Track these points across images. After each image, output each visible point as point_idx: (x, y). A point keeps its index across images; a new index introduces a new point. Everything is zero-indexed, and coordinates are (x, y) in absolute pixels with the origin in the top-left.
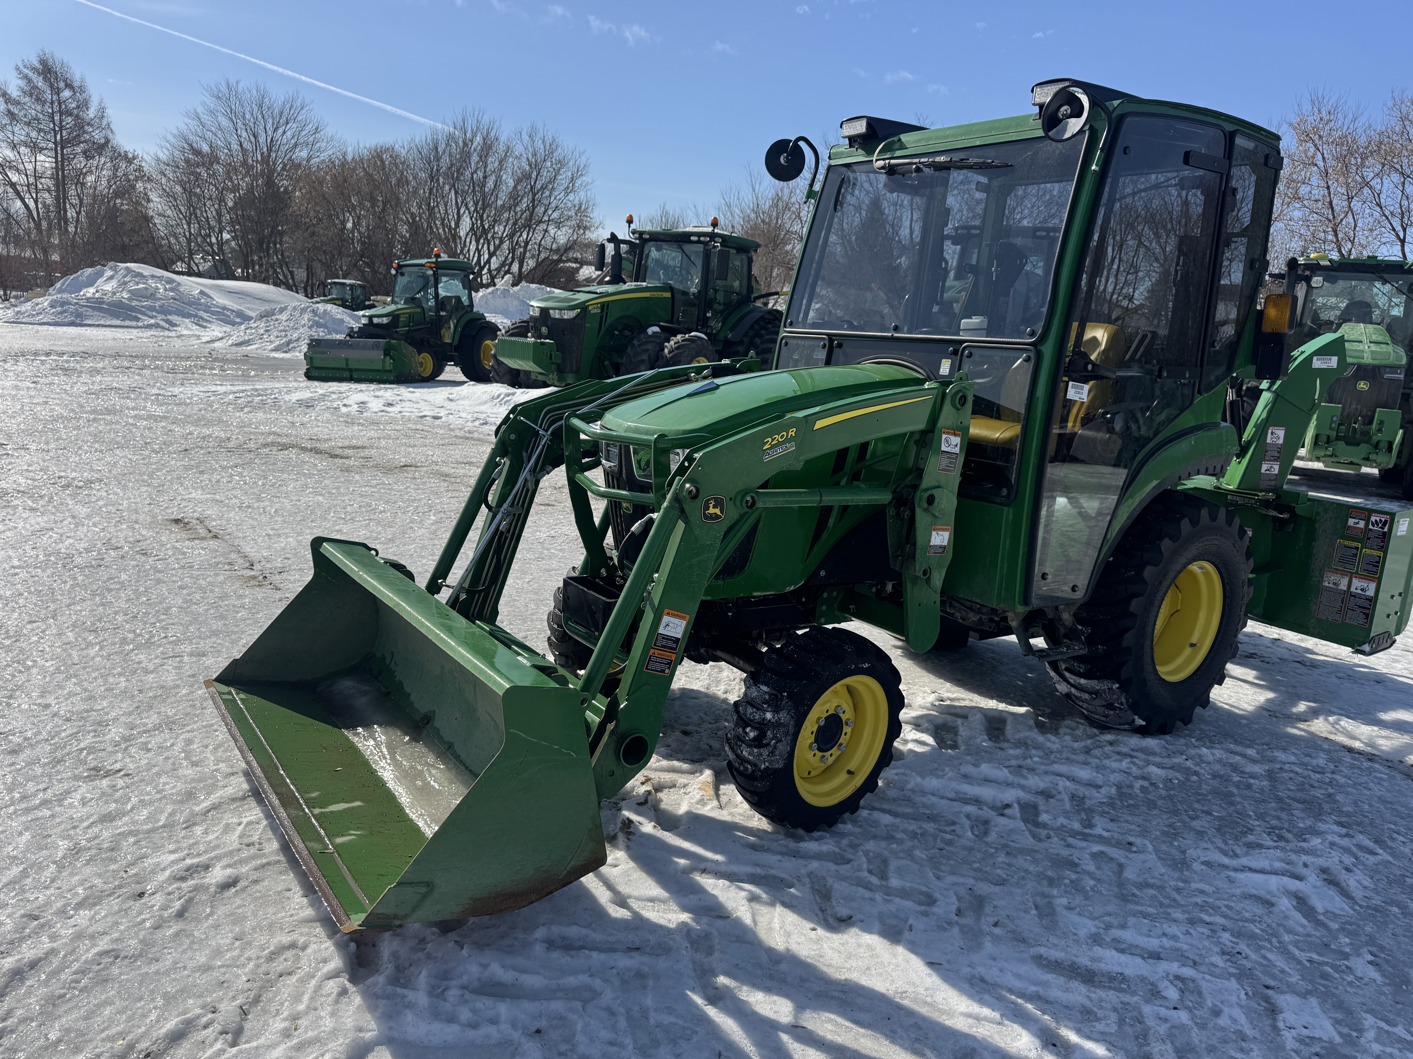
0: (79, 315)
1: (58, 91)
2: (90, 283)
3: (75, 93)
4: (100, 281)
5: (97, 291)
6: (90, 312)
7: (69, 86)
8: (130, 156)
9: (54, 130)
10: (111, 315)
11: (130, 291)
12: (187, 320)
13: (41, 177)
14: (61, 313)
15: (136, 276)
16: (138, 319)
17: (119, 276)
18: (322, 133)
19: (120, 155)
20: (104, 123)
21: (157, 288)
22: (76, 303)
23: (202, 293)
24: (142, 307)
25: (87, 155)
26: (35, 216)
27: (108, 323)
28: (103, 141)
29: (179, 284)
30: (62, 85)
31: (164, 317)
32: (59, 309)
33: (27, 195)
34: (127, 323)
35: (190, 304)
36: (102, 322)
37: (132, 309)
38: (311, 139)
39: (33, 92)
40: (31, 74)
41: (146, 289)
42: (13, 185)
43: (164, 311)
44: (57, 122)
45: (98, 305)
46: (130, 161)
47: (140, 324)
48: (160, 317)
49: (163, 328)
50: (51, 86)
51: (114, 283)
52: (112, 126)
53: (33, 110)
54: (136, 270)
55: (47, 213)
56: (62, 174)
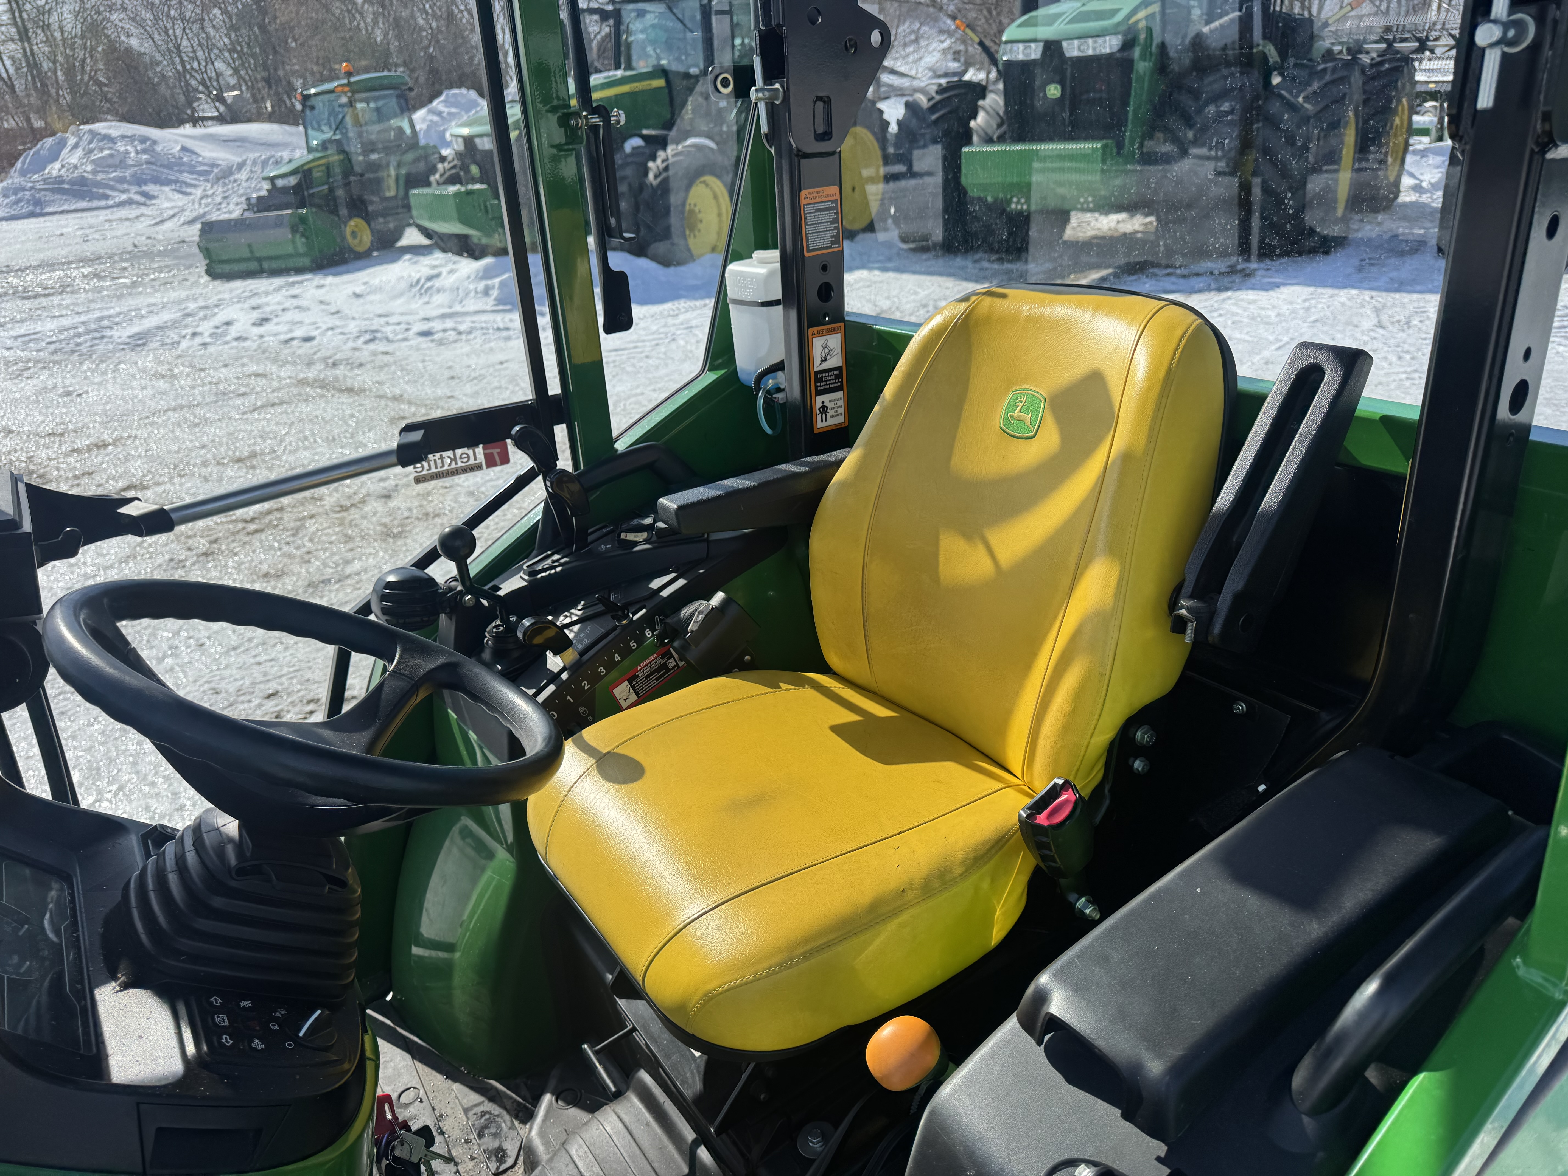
0: (38, 202)
2: (54, 157)
4: (65, 151)
5: (63, 166)
6: (50, 196)
10: (75, 196)
11: (93, 162)
12: (166, 189)
14: (17, 202)
15: (102, 140)
16: (106, 197)
17: (83, 143)
21: (127, 152)
22: (32, 188)
23: (184, 149)
24: (110, 179)
27: (73, 207)
29: (155, 142)
31: (137, 189)
32: (13, 198)
34: (95, 204)
35: (169, 166)
36: (65, 207)
37: (98, 184)
41: (111, 156)
43: (139, 181)
45: (58, 187)
47: (111, 203)
48: (134, 189)
49: (138, 203)
51: (79, 152)
54: (104, 132)
55: (17, 69)
56: (21, 16)
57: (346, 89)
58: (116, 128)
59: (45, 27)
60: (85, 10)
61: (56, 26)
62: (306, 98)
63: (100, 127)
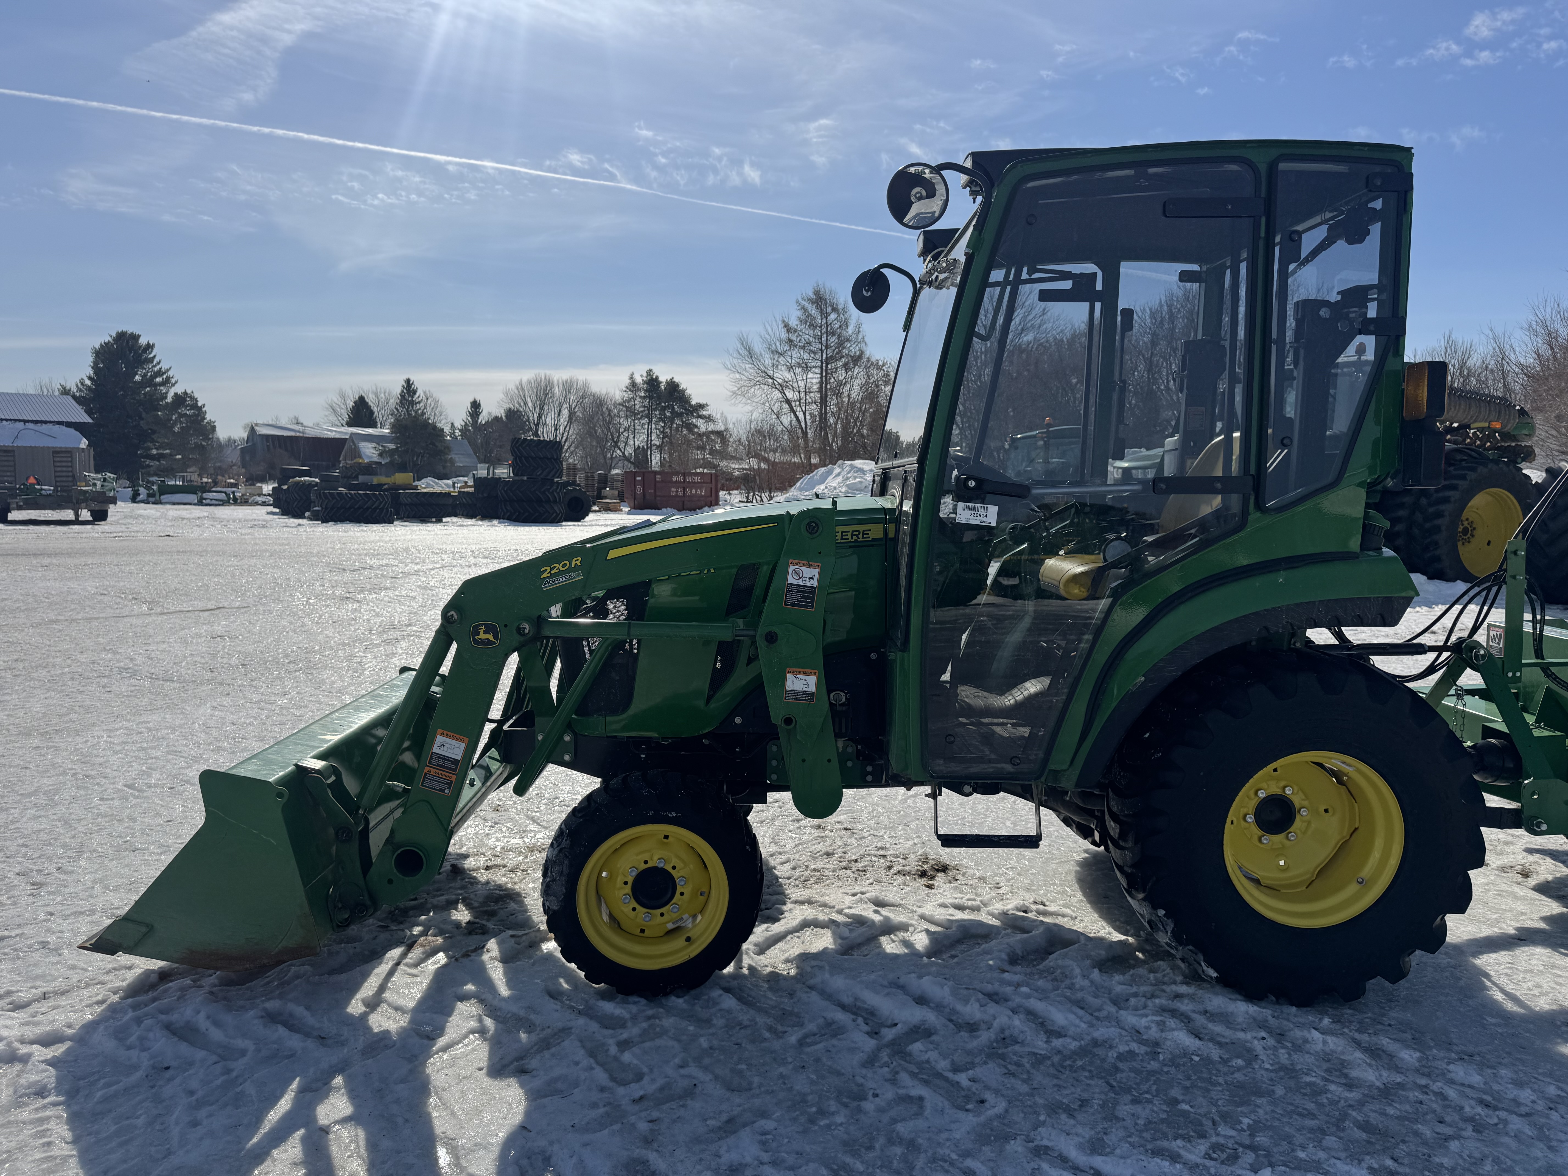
1: (827, 315)
2: (822, 481)
3: (839, 316)
4: (830, 478)
7: (835, 310)
8: (881, 363)
9: (821, 350)
11: (847, 486)
13: (810, 392)
17: (844, 473)
18: (1049, 314)
19: (872, 364)
20: (860, 337)
25: (846, 367)
26: (803, 426)
28: (858, 353)
30: (829, 309)
33: (799, 409)
38: (1039, 321)
39: (808, 320)
40: (807, 305)
41: (861, 482)
42: (788, 401)
44: (824, 343)
46: (879, 368)
50: (821, 312)
51: (840, 479)
52: (866, 339)
53: (807, 334)
54: (859, 466)
55: (813, 422)
56: (826, 387)
57: (1044, 435)
58: (868, 464)
59: (839, 395)
60: (869, 383)
61: (846, 394)
62: (1014, 440)
63: (858, 463)
